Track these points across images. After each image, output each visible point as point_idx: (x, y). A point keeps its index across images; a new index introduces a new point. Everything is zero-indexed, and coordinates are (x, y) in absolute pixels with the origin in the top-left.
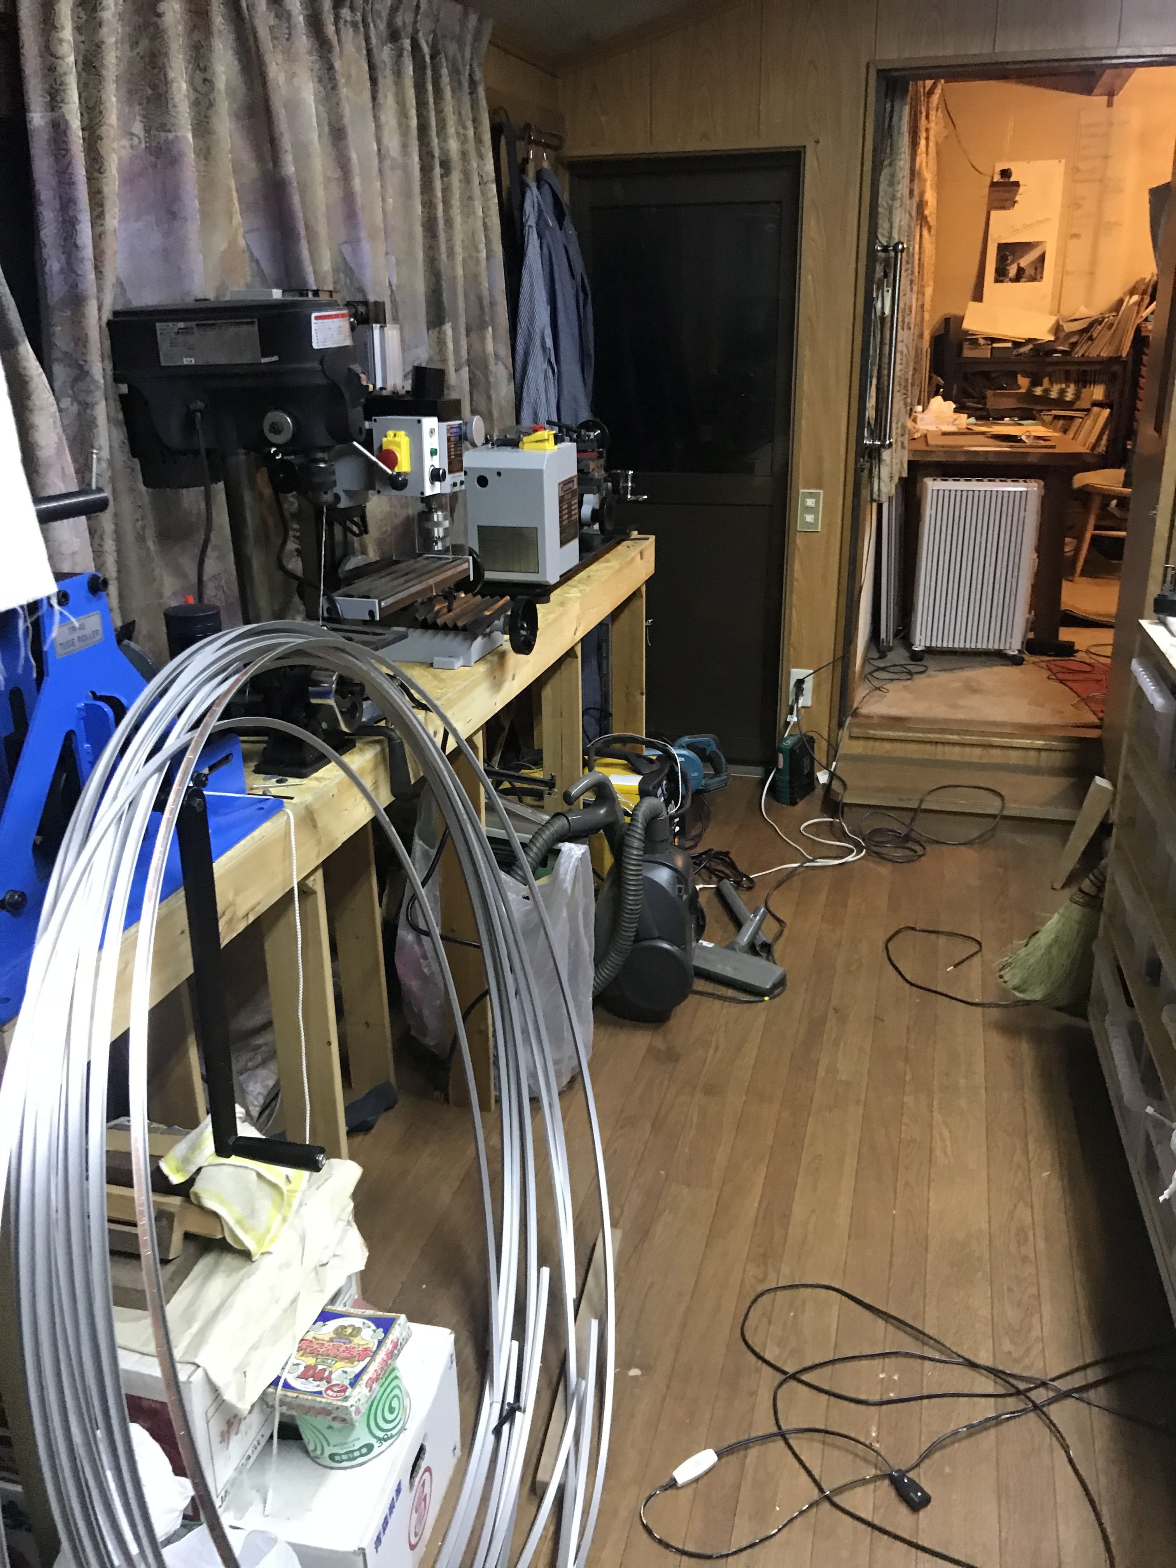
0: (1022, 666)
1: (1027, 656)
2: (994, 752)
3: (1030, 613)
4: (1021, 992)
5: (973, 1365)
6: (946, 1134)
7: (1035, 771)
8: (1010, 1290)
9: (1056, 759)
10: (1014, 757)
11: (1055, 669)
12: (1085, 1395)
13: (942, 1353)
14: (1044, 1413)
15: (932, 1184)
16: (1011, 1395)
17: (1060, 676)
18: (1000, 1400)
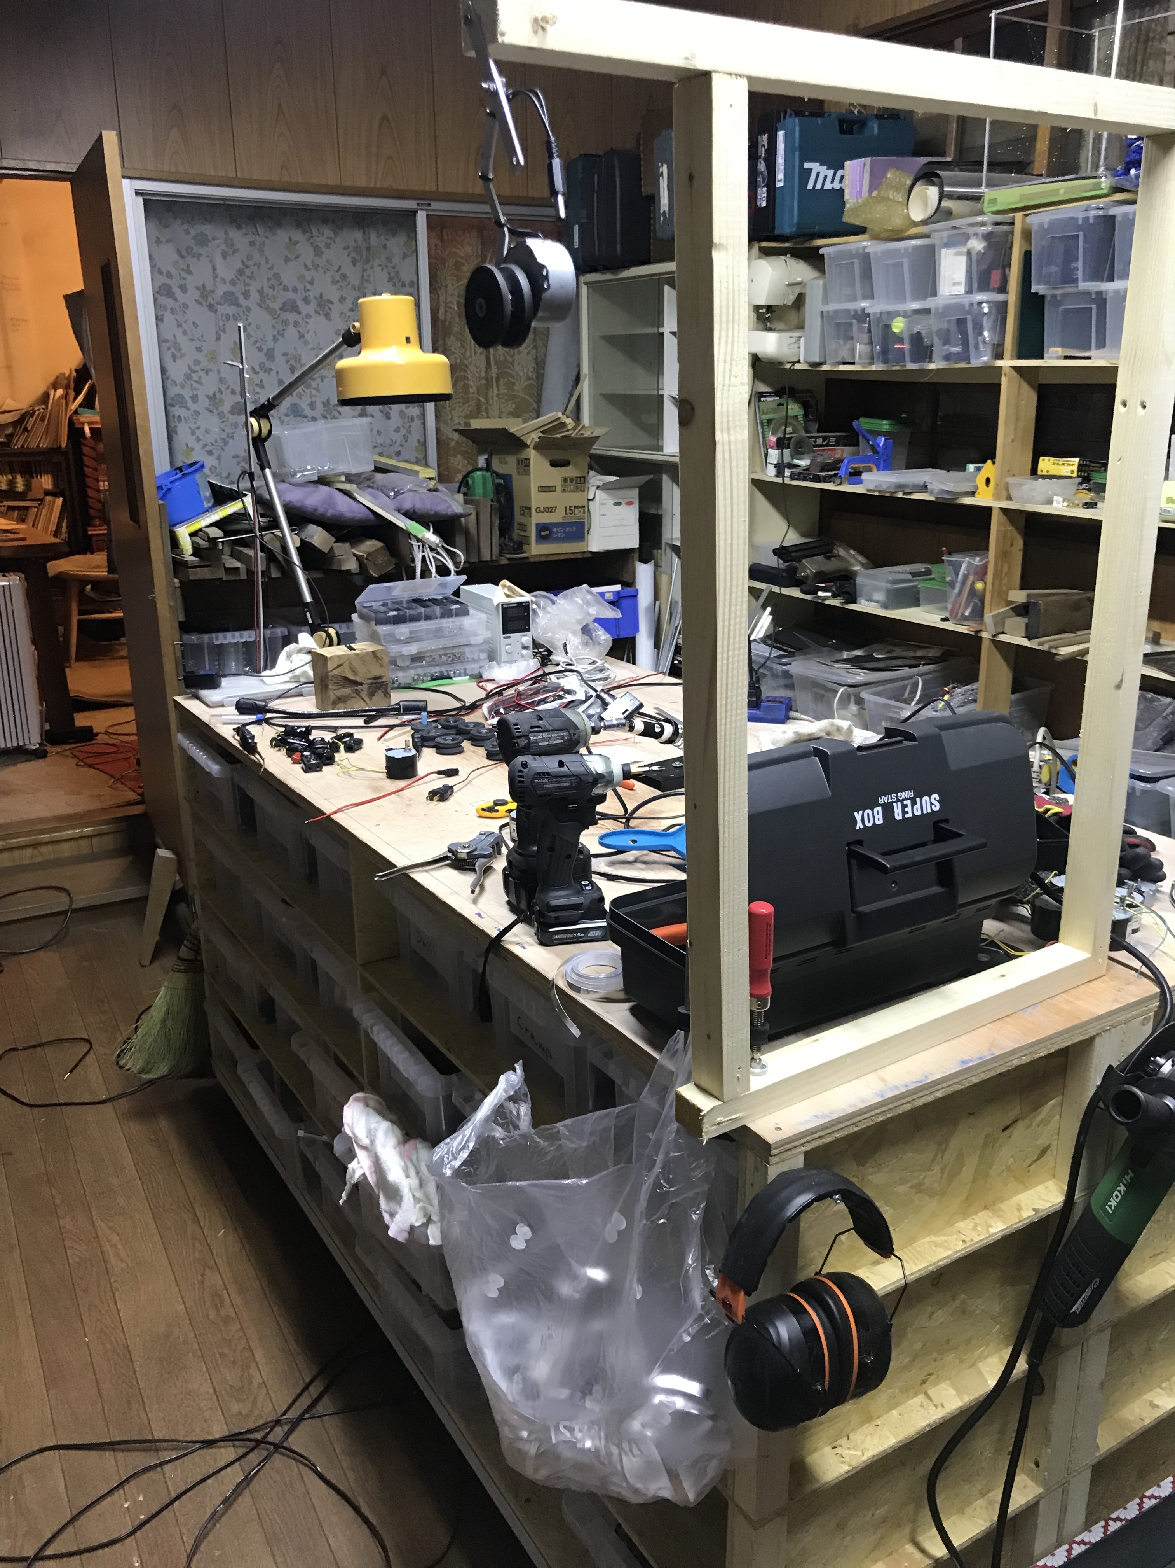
0: (47, 759)
1: (49, 748)
2: (44, 849)
3: (41, 705)
4: (147, 1073)
5: (209, 1444)
6: (115, 1238)
7: (92, 858)
8: (222, 1355)
9: (108, 842)
10: (67, 850)
11: (81, 756)
12: (314, 1411)
13: (178, 1449)
14: (284, 1448)
15: (117, 1294)
16: (252, 1450)
17: (90, 761)
18: (243, 1461)
